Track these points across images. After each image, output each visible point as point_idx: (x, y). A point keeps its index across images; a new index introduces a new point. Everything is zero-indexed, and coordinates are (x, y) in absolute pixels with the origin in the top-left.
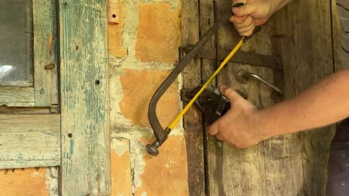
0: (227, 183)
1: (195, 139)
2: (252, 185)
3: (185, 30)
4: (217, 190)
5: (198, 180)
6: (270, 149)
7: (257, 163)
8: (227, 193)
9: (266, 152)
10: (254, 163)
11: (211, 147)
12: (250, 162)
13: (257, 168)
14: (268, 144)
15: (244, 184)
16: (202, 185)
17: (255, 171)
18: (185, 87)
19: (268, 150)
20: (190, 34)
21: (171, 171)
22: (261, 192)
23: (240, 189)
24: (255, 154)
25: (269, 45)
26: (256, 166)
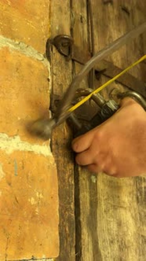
0: (103, 236)
1: (64, 167)
2: (129, 241)
3: (55, 18)
4: (91, 247)
5: (67, 229)
6: (143, 194)
7: (132, 211)
8: (102, 251)
9: (140, 197)
10: (130, 211)
11: (84, 182)
12: (125, 208)
13: (133, 218)
14: (141, 188)
15: (120, 240)
16: (73, 237)
17: (131, 221)
18: (54, 91)
19: (141, 195)
20: (61, 26)
21: (37, 210)
22: (138, 251)
23: (116, 246)
24: (131, 199)
25: (138, 69)
26: (132, 214)
